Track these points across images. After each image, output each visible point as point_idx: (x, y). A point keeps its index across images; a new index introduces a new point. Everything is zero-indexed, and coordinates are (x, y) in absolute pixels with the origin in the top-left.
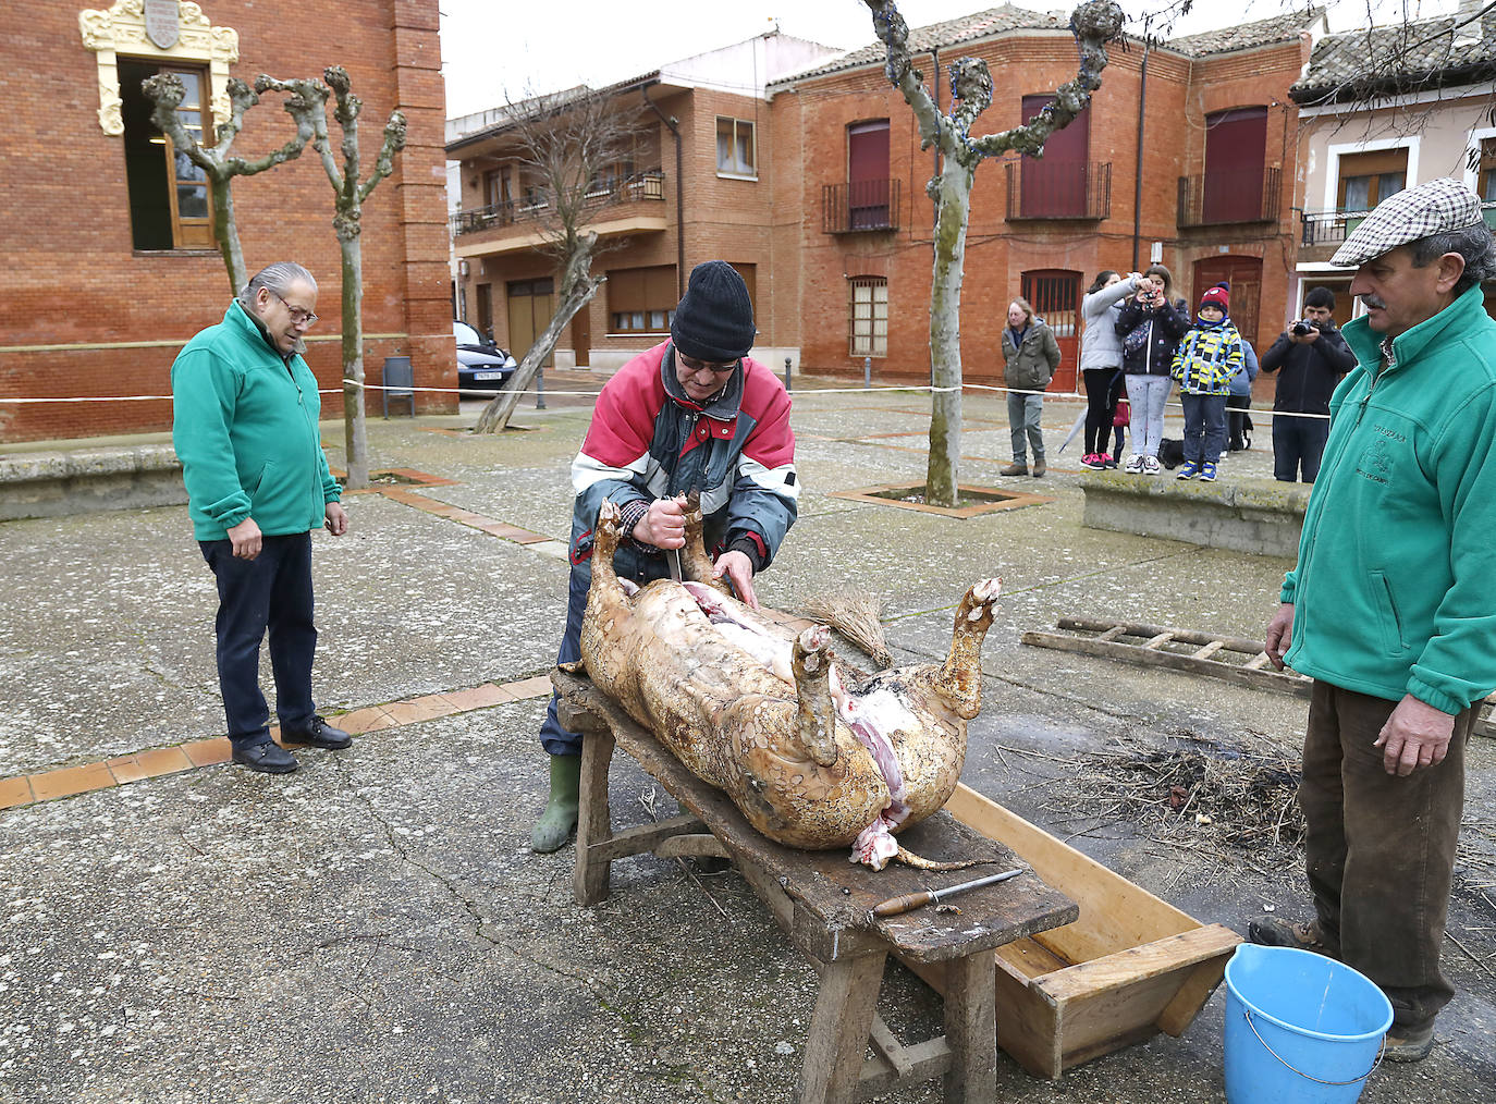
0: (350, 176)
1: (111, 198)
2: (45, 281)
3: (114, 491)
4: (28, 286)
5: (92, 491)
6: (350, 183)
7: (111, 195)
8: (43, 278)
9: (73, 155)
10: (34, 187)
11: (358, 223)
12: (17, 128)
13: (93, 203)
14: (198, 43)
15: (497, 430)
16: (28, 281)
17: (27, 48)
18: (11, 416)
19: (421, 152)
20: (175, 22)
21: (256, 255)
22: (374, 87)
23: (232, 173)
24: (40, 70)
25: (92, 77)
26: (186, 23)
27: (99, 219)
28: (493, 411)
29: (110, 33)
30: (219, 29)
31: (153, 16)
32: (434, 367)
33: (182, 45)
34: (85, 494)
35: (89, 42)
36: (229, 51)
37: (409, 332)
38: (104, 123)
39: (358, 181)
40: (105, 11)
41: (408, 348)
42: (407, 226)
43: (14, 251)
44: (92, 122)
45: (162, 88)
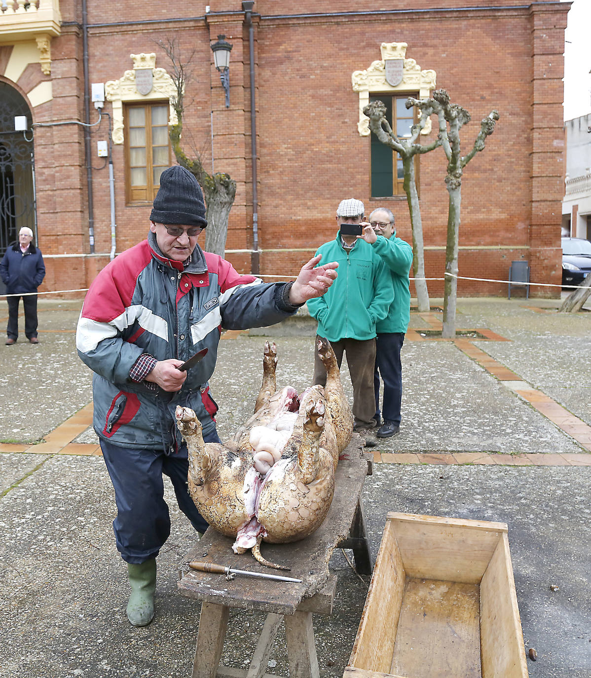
0: (454, 152)
1: (360, 170)
2: (324, 215)
3: (306, 326)
4: (316, 217)
5: (295, 325)
6: (454, 156)
7: (361, 168)
8: (323, 213)
9: (343, 148)
10: (323, 166)
11: (460, 180)
12: (317, 136)
13: (352, 173)
14: (414, 81)
15: (573, 311)
16: (316, 215)
17: (326, 95)
19: (547, 131)
20: (401, 71)
21: (438, 199)
22: (519, 94)
23: (413, 153)
24: (331, 105)
25: (356, 106)
26: (407, 70)
27: (354, 181)
28: (572, 298)
29: (366, 82)
30: (425, 71)
31: (389, 69)
32: (546, 268)
33: (404, 83)
34: (292, 326)
35: (356, 88)
36: (430, 83)
37: (531, 245)
38: (360, 130)
39: (459, 155)
40: (365, 71)
41: (529, 256)
42: (534, 179)
43: (311, 199)
44: (354, 130)
45: (372, 110)
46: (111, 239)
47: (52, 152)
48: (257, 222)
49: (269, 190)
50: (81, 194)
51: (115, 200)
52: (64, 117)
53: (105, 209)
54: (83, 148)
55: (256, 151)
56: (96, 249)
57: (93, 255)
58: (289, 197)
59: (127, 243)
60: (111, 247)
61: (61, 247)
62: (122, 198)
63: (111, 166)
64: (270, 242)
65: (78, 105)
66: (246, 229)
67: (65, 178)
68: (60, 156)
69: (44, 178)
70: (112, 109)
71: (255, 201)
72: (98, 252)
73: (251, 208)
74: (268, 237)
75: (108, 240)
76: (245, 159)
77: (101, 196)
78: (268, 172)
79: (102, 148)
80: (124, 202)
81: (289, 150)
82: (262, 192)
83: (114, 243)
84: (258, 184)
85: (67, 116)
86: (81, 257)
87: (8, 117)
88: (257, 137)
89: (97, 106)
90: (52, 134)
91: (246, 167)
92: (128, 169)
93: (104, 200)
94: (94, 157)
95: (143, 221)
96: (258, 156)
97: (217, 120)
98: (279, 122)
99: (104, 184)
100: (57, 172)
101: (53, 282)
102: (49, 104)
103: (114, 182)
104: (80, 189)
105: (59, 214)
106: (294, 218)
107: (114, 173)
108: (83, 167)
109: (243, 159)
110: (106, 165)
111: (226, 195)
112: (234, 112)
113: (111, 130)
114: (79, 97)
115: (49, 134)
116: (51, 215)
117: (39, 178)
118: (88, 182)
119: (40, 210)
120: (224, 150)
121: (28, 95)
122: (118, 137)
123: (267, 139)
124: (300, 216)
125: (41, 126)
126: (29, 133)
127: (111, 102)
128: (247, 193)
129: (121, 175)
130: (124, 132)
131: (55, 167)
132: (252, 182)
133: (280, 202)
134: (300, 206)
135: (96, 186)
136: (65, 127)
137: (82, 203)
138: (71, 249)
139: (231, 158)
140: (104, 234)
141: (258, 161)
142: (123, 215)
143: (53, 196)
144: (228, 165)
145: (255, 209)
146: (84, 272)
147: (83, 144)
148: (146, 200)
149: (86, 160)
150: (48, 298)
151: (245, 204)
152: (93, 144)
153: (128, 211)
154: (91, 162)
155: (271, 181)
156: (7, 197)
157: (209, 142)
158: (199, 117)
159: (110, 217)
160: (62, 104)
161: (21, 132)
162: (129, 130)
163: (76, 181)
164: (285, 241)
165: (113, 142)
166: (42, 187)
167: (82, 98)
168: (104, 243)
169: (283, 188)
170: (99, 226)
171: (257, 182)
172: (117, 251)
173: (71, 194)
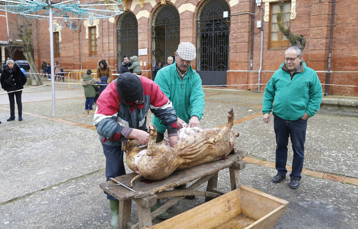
3: (333, 109)
5: (327, 108)
18: (352, 89)
34: (325, 108)
46: (260, 64)
47: (237, 26)
48: (331, 58)
49: (340, 42)
50: (248, 44)
51: (263, 47)
52: (243, 11)
53: (258, 51)
54: (251, 24)
55: (334, 22)
56: (253, 68)
57: (251, 71)
58: (350, 45)
59: (267, 66)
60: (259, 68)
61: (238, 67)
62: (266, 46)
63: (262, 32)
64: (338, 67)
65: (250, 5)
66: (324, 61)
67: (242, 38)
68: (240, 28)
69: (233, 37)
70: (265, 6)
71: (331, 47)
72: (254, 70)
73: (328, 51)
74: (337, 65)
75: (258, 65)
76: (327, 26)
77: (257, 45)
78: (340, 32)
79: (259, 24)
80: (267, 48)
81: (353, 21)
82: (335, 43)
83: (261, 66)
84: (334, 39)
85: (245, 10)
86: (246, 72)
87: (221, 12)
88: (336, 15)
89: (258, 5)
90: (238, 18)
91: (328, 30)
92: (270, 33)
93: (258, 47)
94: (255, 28)
95: (275, 57)
96: (335, 24)
97: (315, 8)
98: (349, 6)
99: (259, 40)
100: (239, 35)
101: (233, 82)
102: (237, 5)
103: (263, 39)
104: (248, 42)
105: (238, 53)
106: (352, 55)
107: (263, 35)
108: (250, 33)
109: (326, 27)
110: (260, 31)
111: (300, 45)
112: (323, 3)
113: (263, 15)
114: (250, 2)
115: (236, 19)
116: (235, 53)
117: (231, 38)
118: (252, 39)
119: (231, 51)
120: (316, 22)
121: (229, 2)
122: (266, 19)
123: (341, 16)
124: (356, 54)
125: (234, 15)
126: (229, 18)
127: (264, 3)
128: (327, 43)
129: (266, 36)
130: (269, 16)
131: (238, 33)
132: (330, 38)
133: (345, 47)
134: (356, 49)
135: (255, 41)
136: (243, 15)
137: (249, 48)
138: (242, 68)
139: (320, 27)
140: (257, 62)
141: (335, 27)
142: (266, 54)
143: (236, 45)
144: (318, 30)
145: (330, 51)
146: (246, 78)
147: (251, 22)
148: (277, 47)
149: (252, 29)
150: (231, 89)
151: (325, 49)
152: (255, 22)
153: (268, 52)
154: (254, 31)
155: (341, 37)
156: (218, 46)
157: (309, 19)
158: (305, 7)
159: (260, 54)
160: (243, 5)
161: (226, 18)
162: (272, 15)
163: (246, 39)
164: (346, 67)
165: (264, 21)
166: (232, 41)
167: (252, 2)
169: (348, 40)
170: (255, 58)
171: (333, 38)
172: (262, 70)
173: (244, 45)
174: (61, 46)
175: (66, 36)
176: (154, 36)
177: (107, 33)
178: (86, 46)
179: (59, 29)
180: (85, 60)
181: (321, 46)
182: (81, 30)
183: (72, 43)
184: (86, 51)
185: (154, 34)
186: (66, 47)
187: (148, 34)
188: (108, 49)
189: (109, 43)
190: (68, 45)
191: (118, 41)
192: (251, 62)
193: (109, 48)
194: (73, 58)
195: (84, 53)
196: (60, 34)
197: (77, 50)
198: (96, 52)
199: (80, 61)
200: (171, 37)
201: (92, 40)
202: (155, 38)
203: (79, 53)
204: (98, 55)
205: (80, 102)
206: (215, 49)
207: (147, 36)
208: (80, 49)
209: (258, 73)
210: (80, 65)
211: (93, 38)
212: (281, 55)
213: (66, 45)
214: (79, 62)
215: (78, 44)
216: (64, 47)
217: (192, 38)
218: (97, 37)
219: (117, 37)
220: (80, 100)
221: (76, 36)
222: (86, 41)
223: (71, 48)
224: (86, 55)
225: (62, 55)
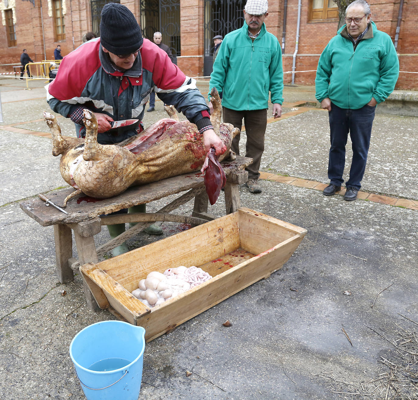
46: (295, 45)
48: (399, 34)
49: (414, 9)
50: (279, 15)
51: (300, 19)
53: (293, 25)
56: (286, 51)
59: (305, 47)
60: (295, 50)
62: (305, 17)
64: (408, 48)
71: (400, 18)
72: (286, 53)
73: (396, 23)
74: (406, 45)
75: (293, 46)
77: (292, 16)
80: (306, 20)
82: (407, 10)
83: (297, 48)
93: (294, 19)
95: (318, 33)
99: (295, 8)
103: (301, 7)
104: (279, 12)
107: (301, 0)
118: (284, 7)
128: (394, 12)
129: (306, 1)
132: (400, 3)
135: (289, 10)
137: (279, 21)
140: (291, 42)
142: (305, 29)
145: (399, 24)
148: (322, 18)
151: (391, 20)
153: (308, 26)
156: (236, 18)
159: (296, 30)
168: (291, 48)
170: (289, 36)
171: (404, 3)
172: (298, 53)
173: (273, 16)
174: (16, 29)
175: (21, 14)
176: (144, 8)
177: (78, 6)
178: (50, 27)
179: (13, 5)
180: (49, 47)
181: (386, 15)
182: (42, 4)
183: (31, 23)
184: (50, 34)
185: (143, 5)
186: (23, 30)
187: (135, 5)
188: (79, 30)
189: (81, 21)
190: (26, 28)
191: (92, 17)
192: (283, 41)
193: (80, 28)
194: (33, 46)
195: (47, 38)
196: (14, 12)
197: (38, 34)
198: (63, 35)
199: (43, 48)
200: (168, 8)
201: (57, 18)
202: (146, 10)
203: (40, 39)
204: (67, 39)
205: (39, 104)
206: (232, 24)
207: (134, 8)
208: (41, 31)
209: (291, 58)
210: (43, 54)
211: (59, 14)
212: (327, 30)
213: (23, 28)
214: (41, 51)
215: (39, 25)
216: (21, 30)
217: (197, 9)
218: (64, 13)
219: (92, 11)
220: (40, 101)
221: (35, 13)
222: (49, 19)
223: (29, 31)
224: (51, 41)
225: (18, 42)
